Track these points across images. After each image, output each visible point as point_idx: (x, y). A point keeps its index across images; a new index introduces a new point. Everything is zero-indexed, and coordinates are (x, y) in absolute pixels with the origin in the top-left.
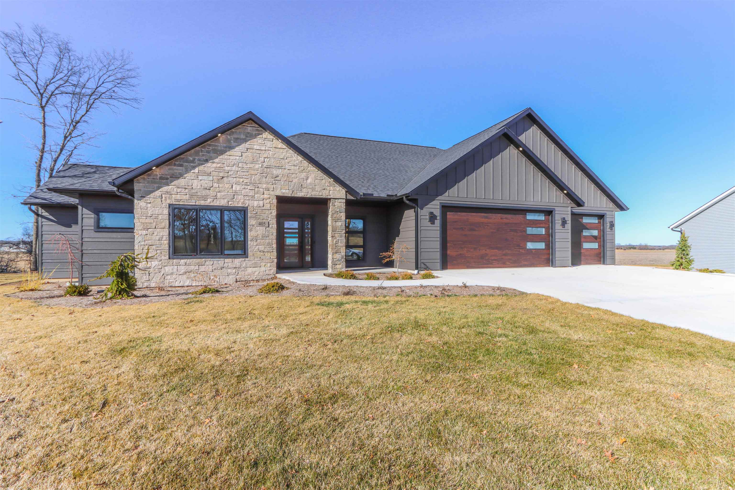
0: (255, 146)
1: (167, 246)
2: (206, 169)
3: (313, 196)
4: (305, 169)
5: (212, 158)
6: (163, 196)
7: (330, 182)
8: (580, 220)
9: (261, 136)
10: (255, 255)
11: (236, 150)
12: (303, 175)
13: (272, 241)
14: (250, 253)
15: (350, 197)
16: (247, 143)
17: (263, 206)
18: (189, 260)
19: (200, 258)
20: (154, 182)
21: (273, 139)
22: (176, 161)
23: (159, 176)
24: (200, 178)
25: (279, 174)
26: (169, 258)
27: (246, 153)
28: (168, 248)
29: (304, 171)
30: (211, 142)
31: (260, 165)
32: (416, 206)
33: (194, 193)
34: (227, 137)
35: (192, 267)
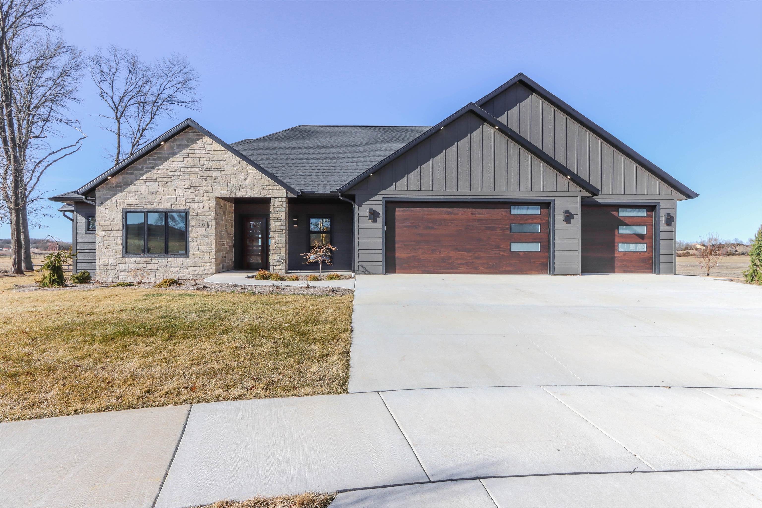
0: (196, 151)
1: (121, 246)
2: (152, 176)
3: (252, 196)
4: (244, 169)
5: (157, 165)
6: (118, 201)
7: (269, 181)
8: (614, 213)
9: (201, 140)
10: (196, 255)
11: (178, 156)
12: (241, 176)
13: (211, 242)
14: (191, 254)
15: (290, 195)
16: (189, 148)
17: (203, 208)
18: (138, 259)
19: (148, 257)
20: (110, 190)
21: (212, 142)
22: (128, 170)
23: (115, 184)
24: (148, 184)
25: (218, 176)
26: (123, 257)
27: (188, 158)
28: (121, 248)
29: (242, 171)
30: (157, 150)
31: (200, 169)
32: (353, 203)
33: (142, 198)
34: (170, 144)
35: (141, 265)
